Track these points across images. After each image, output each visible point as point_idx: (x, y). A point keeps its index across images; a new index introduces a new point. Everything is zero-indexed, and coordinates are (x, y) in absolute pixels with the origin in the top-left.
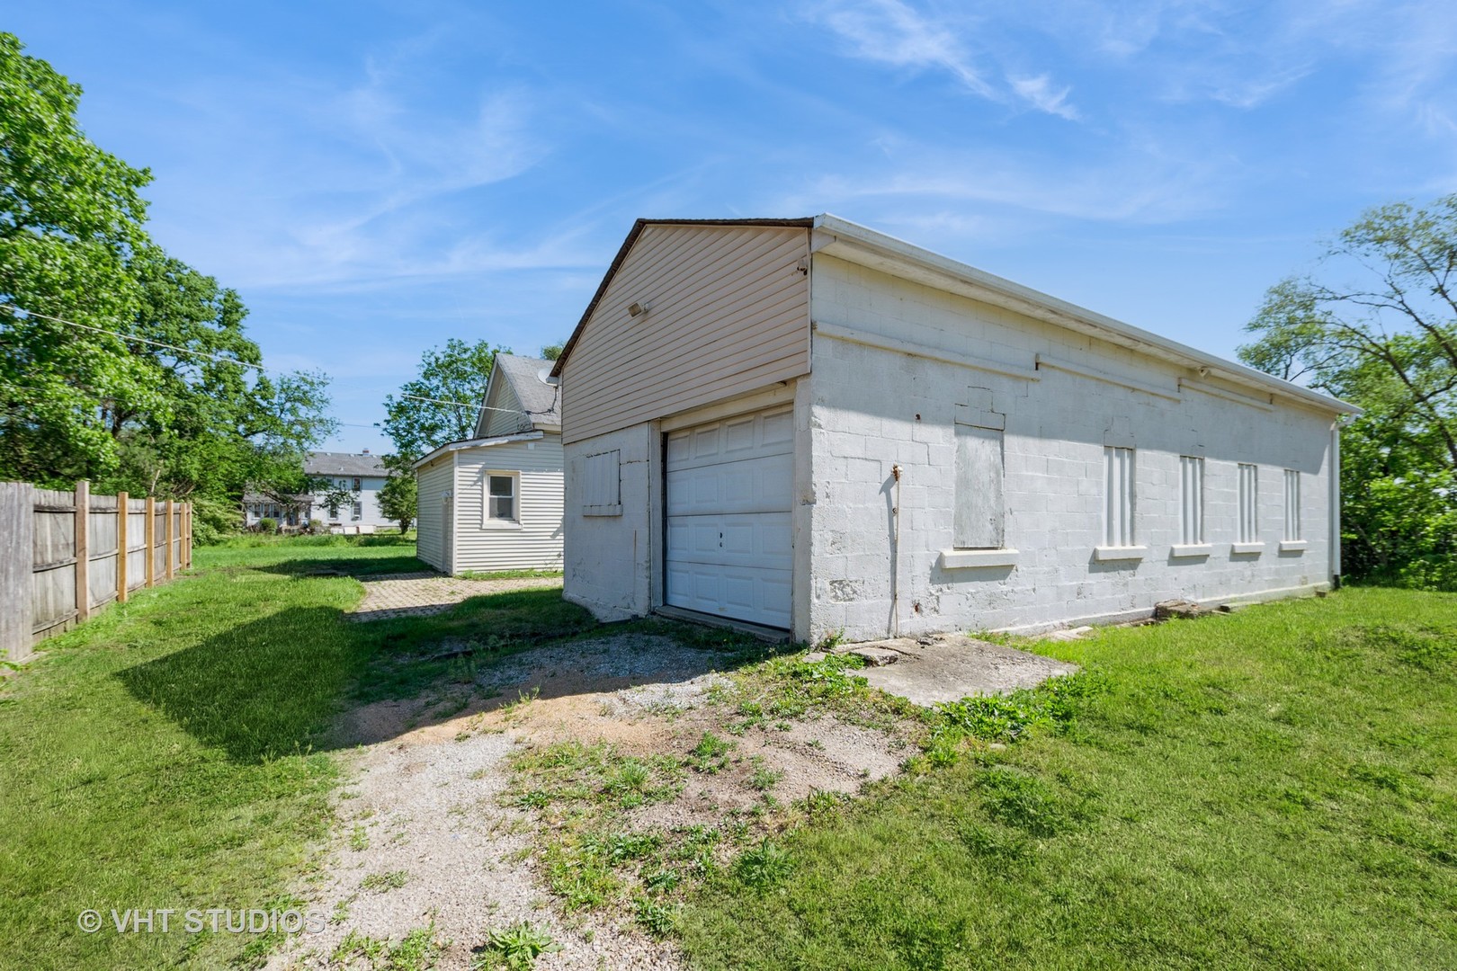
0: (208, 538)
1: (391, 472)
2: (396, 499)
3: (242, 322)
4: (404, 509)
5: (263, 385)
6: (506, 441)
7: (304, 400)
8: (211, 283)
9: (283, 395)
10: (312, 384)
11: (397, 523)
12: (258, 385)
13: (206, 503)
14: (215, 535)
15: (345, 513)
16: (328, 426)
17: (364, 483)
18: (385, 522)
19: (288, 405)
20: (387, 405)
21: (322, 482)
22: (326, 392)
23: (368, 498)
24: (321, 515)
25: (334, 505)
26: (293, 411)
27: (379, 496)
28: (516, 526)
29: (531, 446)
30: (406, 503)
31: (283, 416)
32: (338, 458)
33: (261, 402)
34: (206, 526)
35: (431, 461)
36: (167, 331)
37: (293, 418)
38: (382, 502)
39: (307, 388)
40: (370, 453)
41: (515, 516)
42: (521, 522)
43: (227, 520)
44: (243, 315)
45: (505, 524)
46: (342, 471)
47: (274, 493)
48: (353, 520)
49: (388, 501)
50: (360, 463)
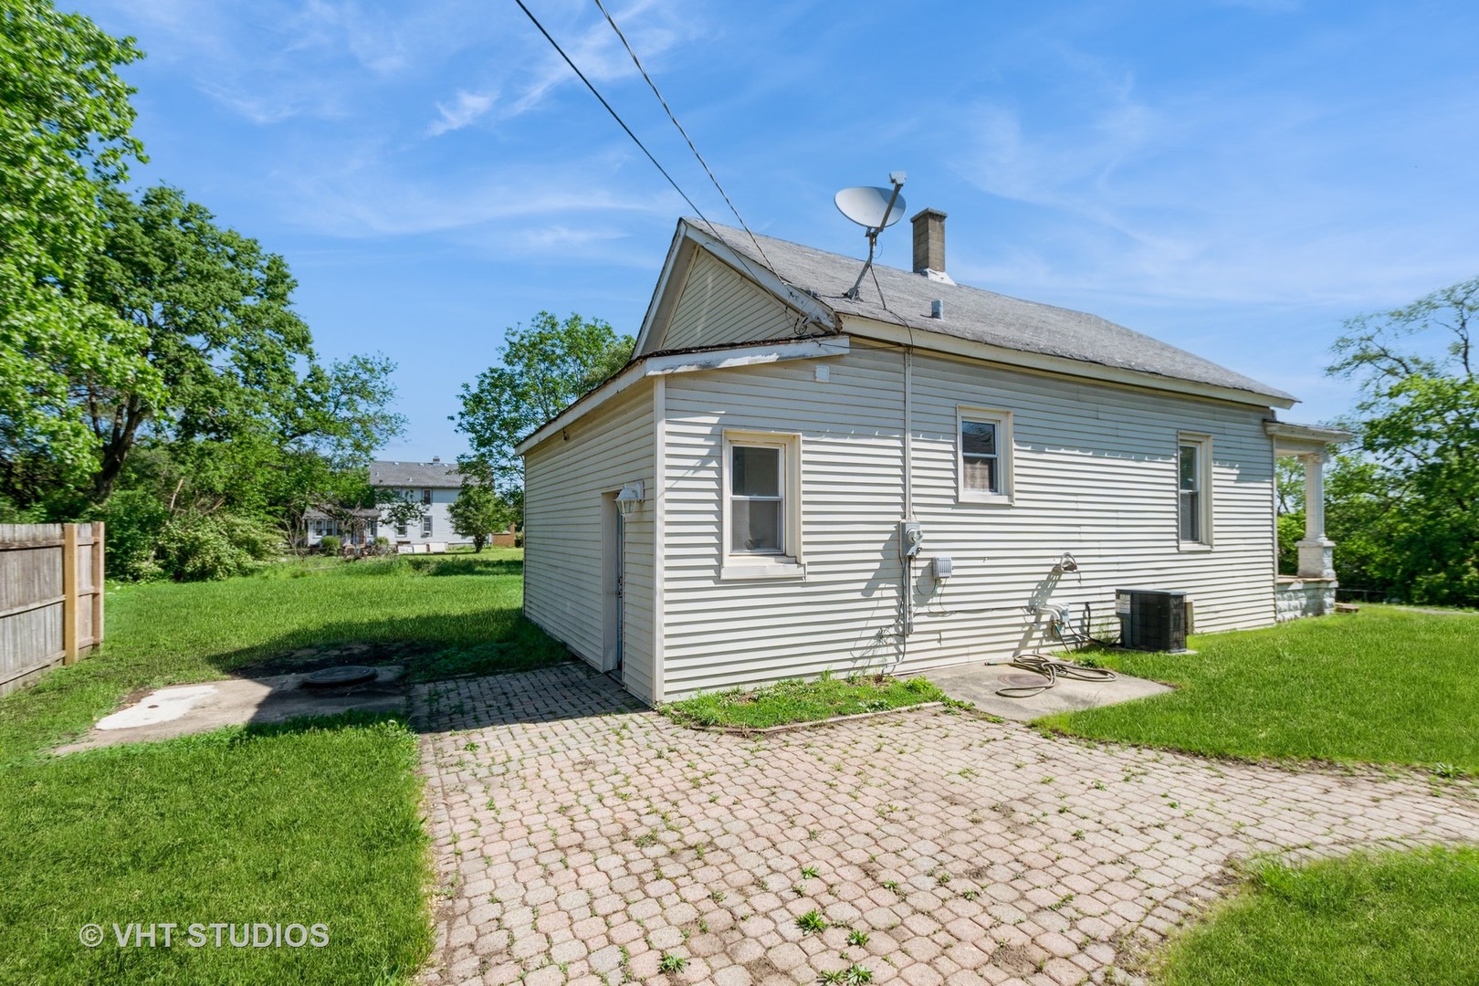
0: (239, 566)
1: (466, 479)
2: (471, 512)
3: (290, 296)
4: (479, 523)
5: (315, 376)
6: (773, 358)
7: (363, 391)
8: (252, 248)
9: (339, 386)
10: (372, 371)
11: (470, 539)
12: (309, 376)
13: (238, 521)
14: (249, 561)
15: (415, 529)
16: (392, 425)
17: (435, 495)
18: (458, 539)
19: (344, 398)
20: (463, 397)
21: (387, 494)
22: (390, 381)
23: (439, 512)
24: (387, 533)
25: (402, 521)
26: (350, 405)
27: (451, 510)
28: (792, 570)
29: (822, 372)
30: (481, 516)
31: (338, 411)
32: (406, 467)
33: (313, 396)
34: (237, 551)
35: (564, 430)
36: (181, 293)
37: (349, 415)
38: (455, 516)
39: (365, 376)
40: (441, 462)
41: (787, 545)
42: (804, 560)
43: (264, 542)
44: (290, 288)
45: (766, 565)
46: (411, 482)
47: (329, 506)
48: (423, 536)
49: (461, 515)
50: (430, 473)
